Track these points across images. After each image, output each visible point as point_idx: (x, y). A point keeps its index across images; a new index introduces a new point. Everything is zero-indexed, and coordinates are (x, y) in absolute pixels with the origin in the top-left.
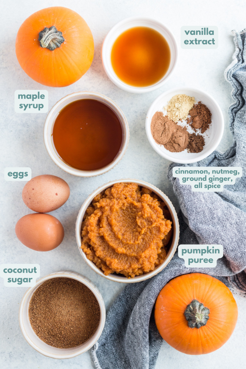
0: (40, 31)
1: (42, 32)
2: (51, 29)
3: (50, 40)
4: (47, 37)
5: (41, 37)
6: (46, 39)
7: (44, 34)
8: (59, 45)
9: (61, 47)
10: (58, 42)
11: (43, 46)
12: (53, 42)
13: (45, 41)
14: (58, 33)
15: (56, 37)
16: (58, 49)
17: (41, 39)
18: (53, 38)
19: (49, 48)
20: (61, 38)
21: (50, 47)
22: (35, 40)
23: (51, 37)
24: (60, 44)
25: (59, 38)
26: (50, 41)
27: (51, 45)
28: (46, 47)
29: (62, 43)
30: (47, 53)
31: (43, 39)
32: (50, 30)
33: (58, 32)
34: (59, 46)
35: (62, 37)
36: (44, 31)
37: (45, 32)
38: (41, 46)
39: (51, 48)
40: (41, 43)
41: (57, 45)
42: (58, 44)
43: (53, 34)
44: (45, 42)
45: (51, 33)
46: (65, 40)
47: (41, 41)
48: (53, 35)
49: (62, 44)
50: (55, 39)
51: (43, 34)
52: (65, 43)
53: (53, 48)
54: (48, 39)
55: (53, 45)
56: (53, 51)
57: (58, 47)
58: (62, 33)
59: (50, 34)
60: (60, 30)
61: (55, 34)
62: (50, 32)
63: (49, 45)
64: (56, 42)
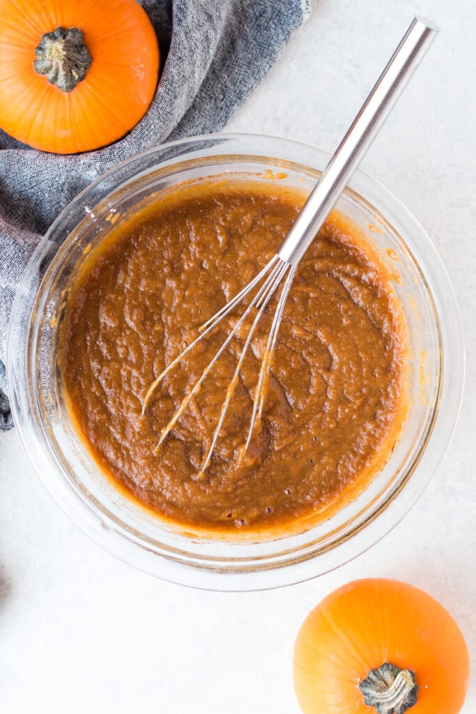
0: (414, 707)
1: (410, 705)
2: (389, 710)
3: (392, 688)
4: (399, 694)
5: (413, 693)
6: (401, 691)
7: (405, 700)
8: (372, 676)
9: (367, 670)
10: (374, 683)
11: (409, 674)
12: (385, 682)
13: (404, 686)
14: (374, 701)
15: (378, 693)
16: (374, 666)
17: (414, 689)
18: (386, 693)
19: (395, 669)
20: (367, 692)
21: (392, 670)
22: (426, 687)
23: (389, 694)
24: (369, 678)
25: (372, 692)
26: (391, 685)
27: (389, 676)
28: (401, 673)
29: (365, 681)
30: (399, 656)
31: (407, 690)
32: (393, 709)
33: (374, 705)
34: (372, 673)
35: (366, 694)
36: (405, 707)
37: (403, 705)
38: (411, 672)
39: (391, 667)
40: (414, 681)
41: (375, 675)
42: (374, 678)
43: (385, 701)
44: (404, 683)
45: (390, 702)
46: (358, 686)
47: (413, 684)
48: (385, 698)
49: (366, 677)
50: (381, 690)
51: (407, 701)
52: (359, 680)
53: (385, 667)
54: (397, 690)
55: (387, 675)
56: (385, 661)
57: (375, 671)
58: (366, 702)
59: (393, 700)
60: (369, 708)
61: (381, 701)
62: (392, 706)
63: (395, 677)
64: (378, 682)
